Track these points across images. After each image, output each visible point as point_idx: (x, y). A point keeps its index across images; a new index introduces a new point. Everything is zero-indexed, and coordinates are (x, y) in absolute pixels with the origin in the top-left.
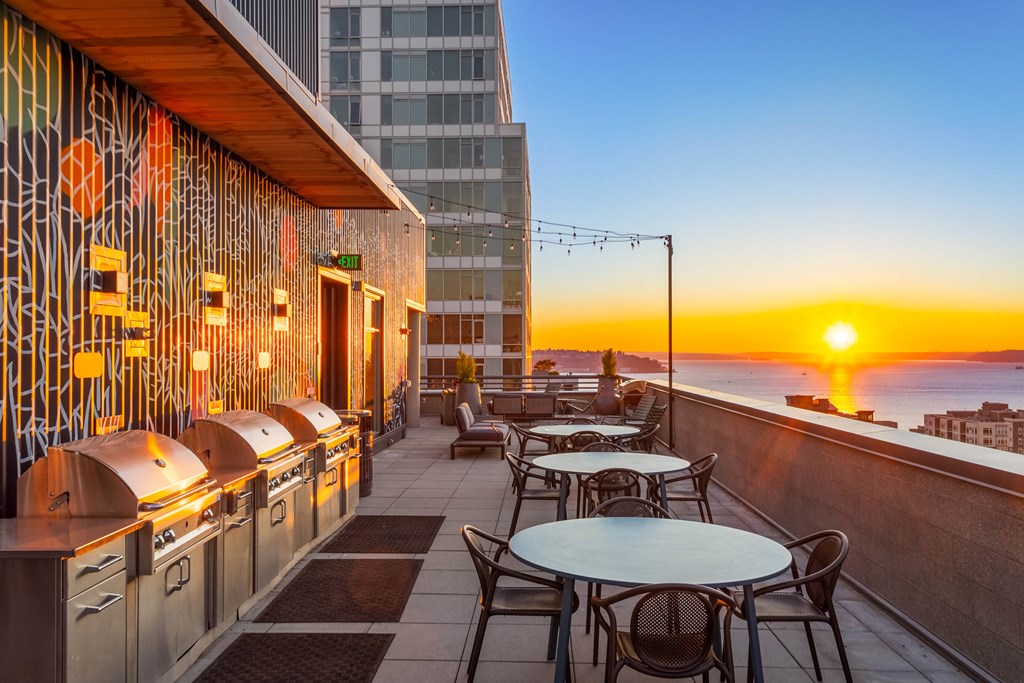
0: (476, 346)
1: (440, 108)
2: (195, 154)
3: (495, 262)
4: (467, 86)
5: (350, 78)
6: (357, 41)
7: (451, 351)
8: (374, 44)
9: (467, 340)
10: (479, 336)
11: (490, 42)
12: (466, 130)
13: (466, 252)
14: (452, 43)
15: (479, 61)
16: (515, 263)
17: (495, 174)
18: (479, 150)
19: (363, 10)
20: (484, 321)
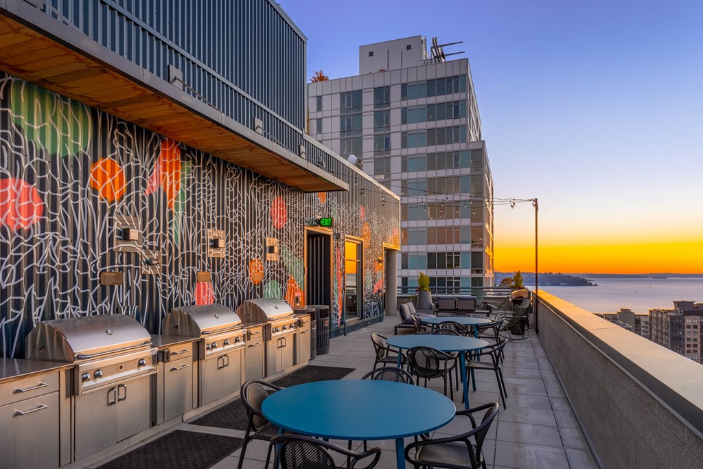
0: (455, 270)
1: (435, 136)
2: (199, 164)
3: (466, 222)
4: (450, 123)
5: (385, 125)
6: (388, 104)
7: (441, 273)
8: (398, 105)
9: (450, 266)
10: (457, 264)
11: (463, 96)
12: (449, 148)
13: (450, 217)
14: (441, 99)
15: (457, 108)
16: (479, 222)
17: (466, 171)
18: (457, 158)
19: (392, 88)
20: (460, 256)
